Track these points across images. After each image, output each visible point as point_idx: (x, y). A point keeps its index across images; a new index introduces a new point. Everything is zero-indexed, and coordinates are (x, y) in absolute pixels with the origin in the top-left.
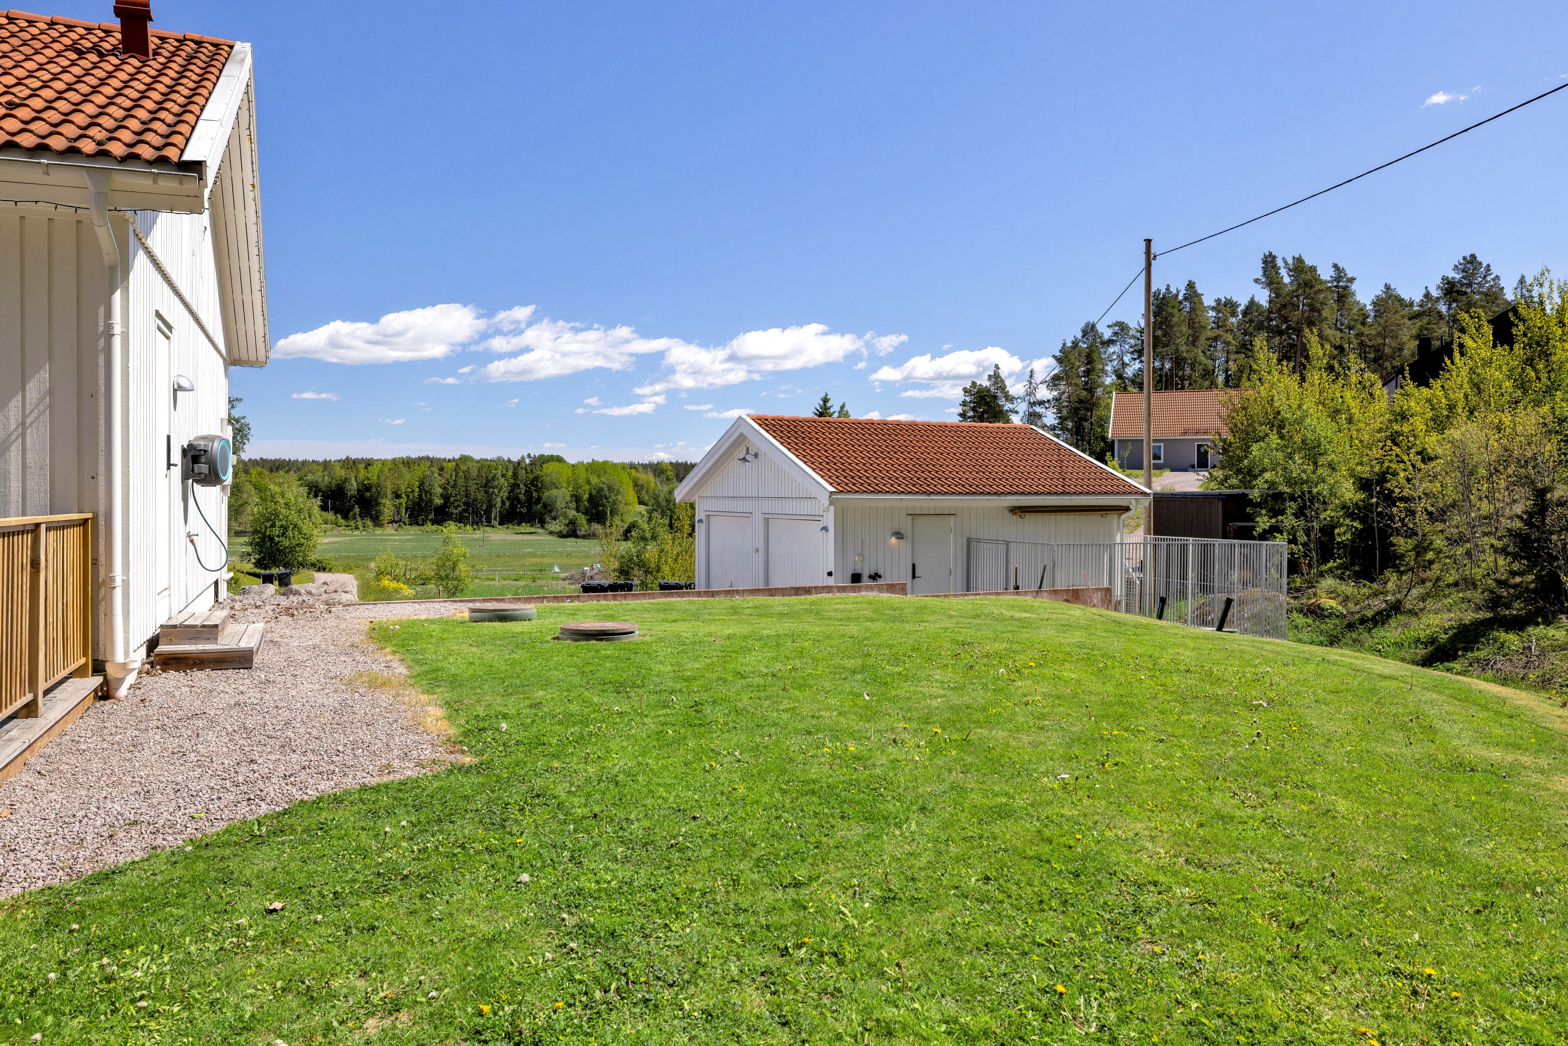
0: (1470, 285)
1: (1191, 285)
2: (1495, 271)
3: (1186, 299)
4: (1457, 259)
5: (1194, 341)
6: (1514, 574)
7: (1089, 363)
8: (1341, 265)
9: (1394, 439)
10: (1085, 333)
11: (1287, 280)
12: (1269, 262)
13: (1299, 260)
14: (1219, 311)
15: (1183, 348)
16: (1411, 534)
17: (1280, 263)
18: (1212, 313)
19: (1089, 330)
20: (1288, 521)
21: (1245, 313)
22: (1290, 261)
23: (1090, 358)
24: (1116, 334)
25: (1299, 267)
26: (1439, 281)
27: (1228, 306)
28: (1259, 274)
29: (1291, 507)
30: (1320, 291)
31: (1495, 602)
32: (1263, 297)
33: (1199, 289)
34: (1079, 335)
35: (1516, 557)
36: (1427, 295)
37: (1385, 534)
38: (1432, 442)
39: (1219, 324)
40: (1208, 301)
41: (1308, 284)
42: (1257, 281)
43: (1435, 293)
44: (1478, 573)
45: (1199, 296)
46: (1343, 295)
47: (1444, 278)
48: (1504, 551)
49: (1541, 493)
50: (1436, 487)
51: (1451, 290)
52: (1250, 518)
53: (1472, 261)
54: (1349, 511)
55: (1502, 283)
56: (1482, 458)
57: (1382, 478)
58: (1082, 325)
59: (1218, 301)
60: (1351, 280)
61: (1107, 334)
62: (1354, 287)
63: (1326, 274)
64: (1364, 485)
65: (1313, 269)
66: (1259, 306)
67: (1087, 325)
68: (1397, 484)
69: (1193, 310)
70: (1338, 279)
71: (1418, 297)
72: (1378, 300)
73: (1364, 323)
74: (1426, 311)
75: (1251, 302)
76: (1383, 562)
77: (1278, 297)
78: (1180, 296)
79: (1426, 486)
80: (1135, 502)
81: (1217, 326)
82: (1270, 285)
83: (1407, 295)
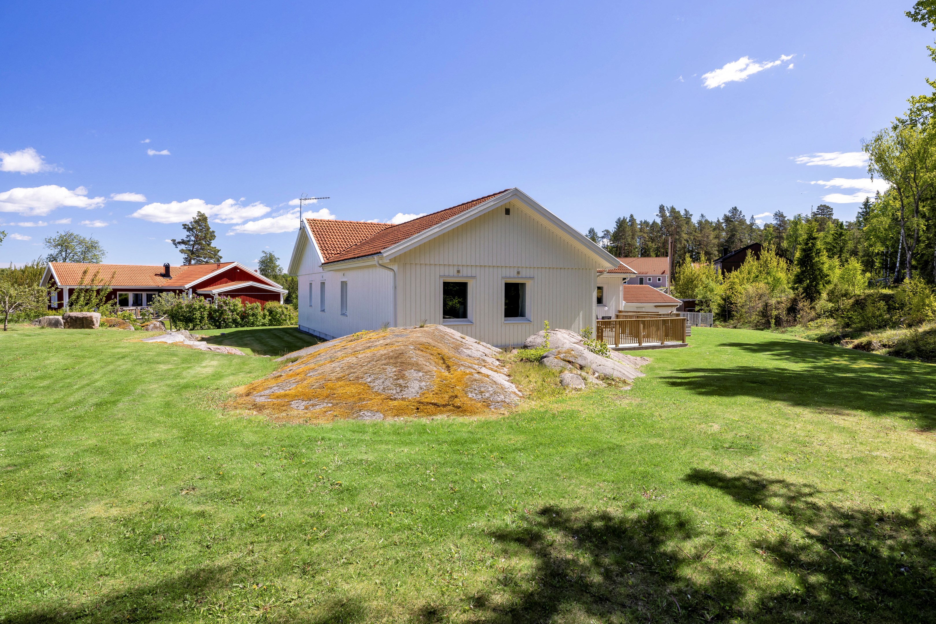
0: (734, 218)
1: (632, 216)
2: (743, 213)
3: (630, 221)
4: (730, 208)
6: (760, 320)
8: (687, 210)
9: (732, 288)
10: (590, 232)
11: (668, 214)
12: (662, 208)
13: (673, 208)
14: (641, 225)
15: (629, 240)
16: (737, 311)
17: (665, 209)
18: (639, 226)
20: (704, 307)
21: (652, 226)
22: (670, 209)
24: (604, 234)
25: (673, 210)
26: (723, 216)
27: (645, 223)
28: (658, 213)
29: (705, 304)
30: (681, 220)
31: (756, 326)
32: (659, 221)
33: (635, 217)
35: (761, 316)
36: (718, 221)
37: (730, 312)
38: (741, 290)
39: (641, 230)
40: (638, 222)
41: (677, 218)
42: (657, 215)
43: (721, 221)
45: (635, 220)
46: (688, 221)
47: (725, 215)
49: (766, 303)
51: (727, 219)
52: (694, 307)
53: (735, 209)
55: (746, 218)
56: (752, 294)
57: (729, 298)
59: (641, 221)
60: (691, 215)
61: (600, 234)
62: (691, 217)
63: (682, 213)
65: (679, 212)
66: (657, 224)
68: (733, 300)
69: (631, 225)
70: (687, 215)
71: (715, 220)
72: (700, 223)
73: (695, 232)
74: (718, 227)
75: (654, 222)
76: (729, 318)
77: (665, 221)
78: (628, 220)
79: (740, 300)
80: (679, 304)
81: (641, 231)
82: (662, 217)
83: (710, 220)
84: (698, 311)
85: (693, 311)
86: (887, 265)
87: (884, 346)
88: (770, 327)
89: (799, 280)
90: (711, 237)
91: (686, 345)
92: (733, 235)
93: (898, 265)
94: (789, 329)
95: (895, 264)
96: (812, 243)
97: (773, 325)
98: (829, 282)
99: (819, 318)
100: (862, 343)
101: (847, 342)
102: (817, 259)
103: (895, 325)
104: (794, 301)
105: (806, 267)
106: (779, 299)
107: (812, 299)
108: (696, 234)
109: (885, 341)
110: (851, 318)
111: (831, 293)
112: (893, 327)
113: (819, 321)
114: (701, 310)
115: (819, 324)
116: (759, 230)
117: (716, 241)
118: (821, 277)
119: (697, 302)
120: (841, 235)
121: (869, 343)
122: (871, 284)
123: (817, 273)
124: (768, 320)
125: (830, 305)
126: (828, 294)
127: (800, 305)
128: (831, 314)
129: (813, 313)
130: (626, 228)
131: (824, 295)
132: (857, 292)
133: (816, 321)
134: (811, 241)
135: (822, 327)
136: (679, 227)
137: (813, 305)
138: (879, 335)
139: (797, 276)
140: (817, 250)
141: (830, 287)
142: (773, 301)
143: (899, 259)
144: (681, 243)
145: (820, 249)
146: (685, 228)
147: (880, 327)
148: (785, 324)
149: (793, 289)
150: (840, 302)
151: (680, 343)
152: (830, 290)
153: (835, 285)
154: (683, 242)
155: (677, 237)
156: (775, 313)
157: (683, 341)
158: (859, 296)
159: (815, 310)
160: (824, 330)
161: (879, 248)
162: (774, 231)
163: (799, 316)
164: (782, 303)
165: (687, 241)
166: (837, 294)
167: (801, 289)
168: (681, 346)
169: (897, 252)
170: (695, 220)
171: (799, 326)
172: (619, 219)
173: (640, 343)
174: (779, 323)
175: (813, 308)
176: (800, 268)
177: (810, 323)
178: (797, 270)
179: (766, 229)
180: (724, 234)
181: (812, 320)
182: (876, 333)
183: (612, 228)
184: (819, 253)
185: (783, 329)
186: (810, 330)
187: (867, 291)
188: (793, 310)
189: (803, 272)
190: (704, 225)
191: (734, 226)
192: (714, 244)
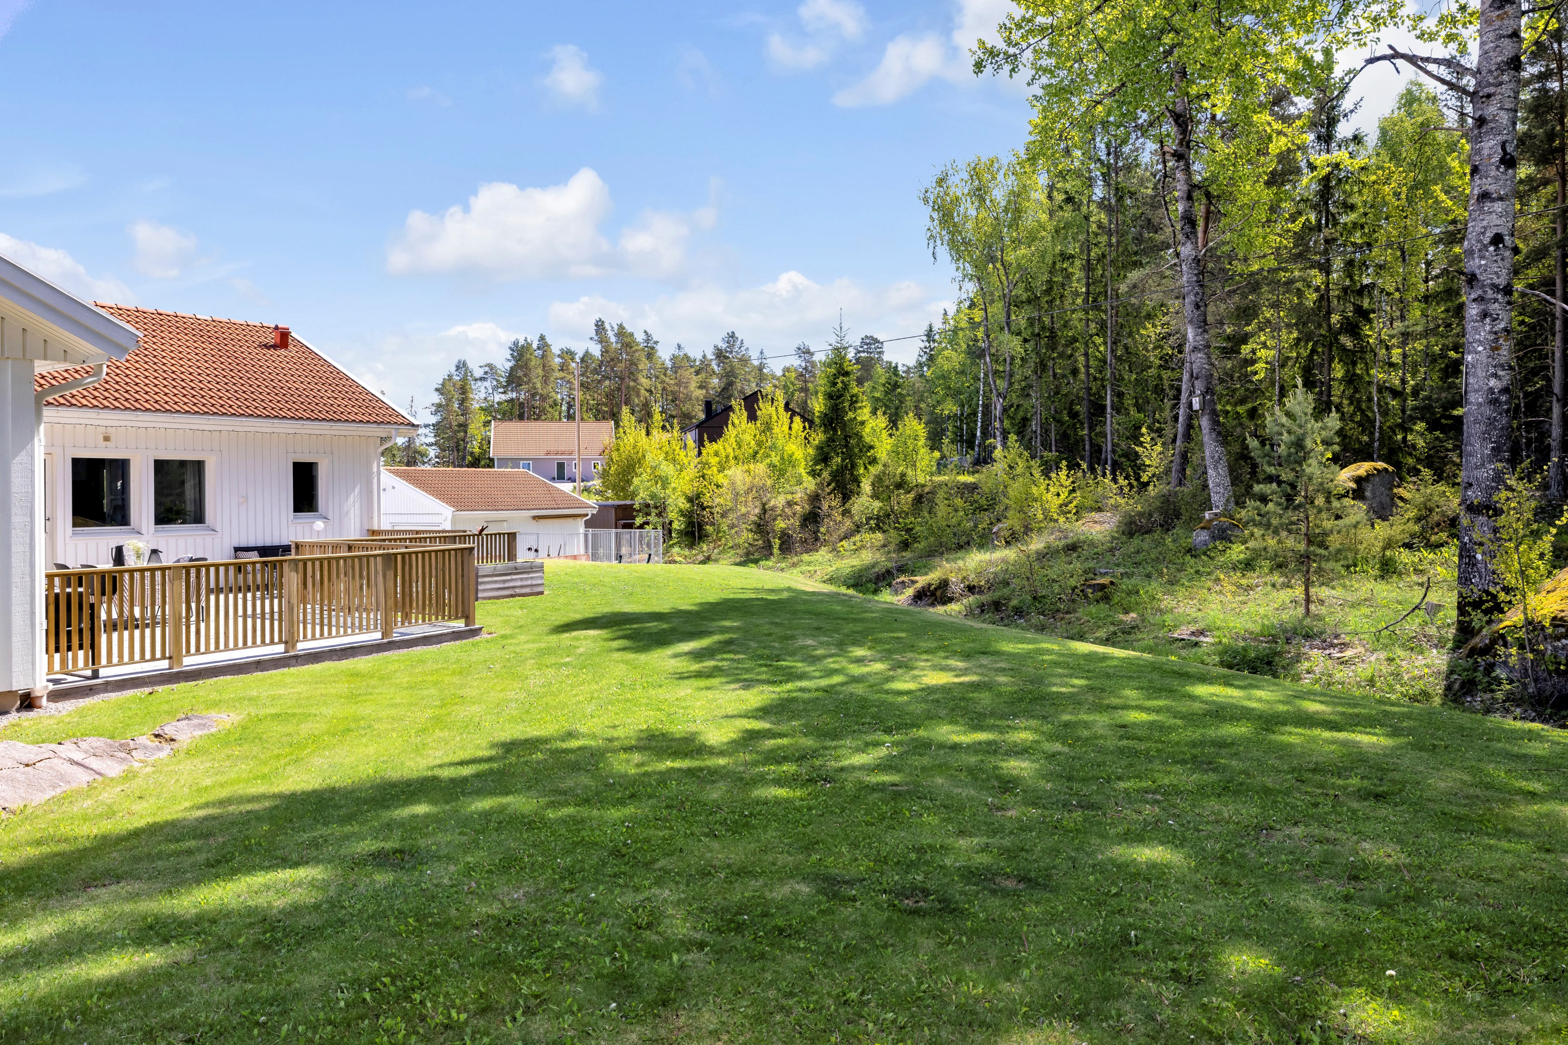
0: (731, 352)
1: (542, 338)
2: (746, 345)
3: (539, 348)
4: (724, 334)
5: (546, 380)
6: (755, 540)
7: (463, 393)
8: (649, 332)
9: (703, 476)
10: (458, 368)
11: (613, 339)
12: (600, 326)
13: (621, 327)
14: (562, 358)
15: (539, 385)
16: (713, 524)
17: (607, 326)
18: (558, 359)
19: (461, 366)
20: (652, 518)
21: (582, 360)
22: (616, 328)
23: (464, 390)
24: (486, 373)
25: (621, 332)
26: (712, 349)
27: (568, 354)
28: (593, 334)
29: (654, 512)
30: (637, 351)
31: (748, 554)
32: (596, 350)
33: (549, 340)
34: (453, 369)
35: (755, 533)
36: (704, 356)
37: (700, 526)
38: (720, 479)
39: (562, 367)
40: (556, 350)
41: (629, 345)
42: (591, 339)
43: (710, 356)
44: (741, 541)
45: (549, 346)
46: (651, 354)
47: (716, 347)
48: (751, 530)
49: (764, 505)
50: (722, 501)
51: (720, 354)
52: (634, 518)
53: (732, 337)
54: (682, 513)
55: (751, 353)
56: (741, 488)
57: (698, 496)
58: (455, 362)
59: (562, 350)
60: (656, 343)
61: (478, 373)
62: (658, 347)
63: (640, 337)
64: (690, 500)
65: (631, 334)
66: (592, 356)
67: (459, 362)
68: (706, 500)
69: (543, 356)
70: (647, 341)
71: (699, 357)
72: (674, 358)
73: (665, 375)
74: (702, 368)
75: (587, 354)
76: (700, 538)
77: (607, 352)
78: (535, 346)
79: (718, 500)
80: (590, 512)
81: (562, 370)
82: (601, 342)
83: (692, 355)
84: (641, 527)
85: (630, 526)
86: (962, 436)
87: (971, 589)
88: (772, 554)
89: (823, 457)
90: (693, 385)
91: (475, 632)
92: (730, 384)
93: (978, 434)
94: (806, 557)
95: (974, 435)
96: (843, 382)
97: (776, 551)
98: (874, 461)
99: (859, 532)
100: (930, 585)
101: (903, 582)
102: (851, 415)
103: (985, 541)
104: (815, 499)
105: (835, 430)
106: (789, 497)
107: (846, 498)
108: (667, 380)
109: (973, 579)
110: (911, 529)
111: (878, 481)
112: (981, 547)
113: (857, 538)
114: (647, 523)
115: (858, 544)
116: (774, 377)
117: (700, 393)
118: (861, 451)
119: (637, 506)
120: (896, 386)
121: (944, 584)
122: (942, 465)
123: (853, 442)
124: (769, 541)
125: (877, 504)
126: (873, 484)
127: (825, 506)
128: (879, 523)
129: (848, 524)
130: (530, 360)
131: (866, 487)
132: (921, 480)
133: (853, 539)
134: (841, 378)
135: (864, 552)
136: (633, 363)
137: (847, 506)
138: (960, 563)
139: (819, 448)
140: (852, 396)
141: (874, 470)
142: (779, 501)
143: (979, 424)
144: (638, 396)
145: (856, 396)
146: (644, 365)
147: (960, 547)
148: (798, 547)
149: (813, 474)
150: (894, 499)
151: (459, 625)
152: (876, 476)
153: (884, 465)
154: (643, 392)
155: (632, 384)
156: (781, 524)
157: (468, 617)
158: (923, 486)
159: (852, 517)
160: (867, 557)
161: (950, 408)
162: (796, 378)
163: (822, 530)
164: (796, 504)
165: (650, 391)
166: (887, 483)
167: (826, 474)
168: (457, 636)
169: (975, 414)
170: (665, 354)
171: (823, 551)
172: (516, 343)
173: (289, 643)
174: (787, 545)
175: (846, 513)
176: (825, 432)
177: (844, 543)
178: (819, 437)
179: (784, 375)
180: (715, 381)
181: (846, 537)
182: (955, 560)
183: (503, 362)
184: (856, 402)
185: (795, 559)
186: (842, 558)
187: (937, 479)
188: (812, 519)
189: (831, 440)
190: (680, 362)
191: (731, 366)
192: (697, 399)
